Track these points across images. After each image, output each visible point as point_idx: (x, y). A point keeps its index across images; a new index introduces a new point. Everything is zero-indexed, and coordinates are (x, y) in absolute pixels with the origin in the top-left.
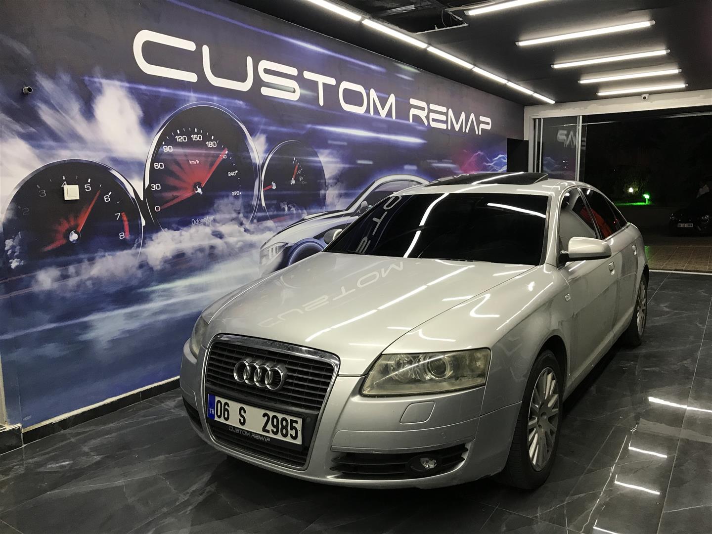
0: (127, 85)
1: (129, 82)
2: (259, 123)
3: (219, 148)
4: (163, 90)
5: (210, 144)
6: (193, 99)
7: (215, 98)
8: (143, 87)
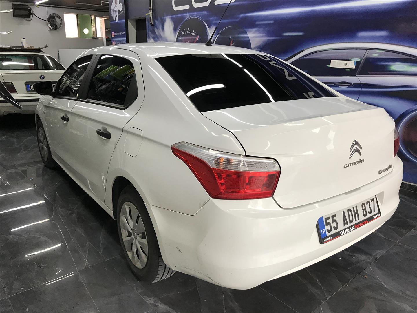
0: (171, 16)
1: (171, 15)
2: (212, 20)
3: (196, 36)
4: (180, 15)
5: (193, 34)
6: (188, 16)
7: (195, 13)
8: (174, 16)
